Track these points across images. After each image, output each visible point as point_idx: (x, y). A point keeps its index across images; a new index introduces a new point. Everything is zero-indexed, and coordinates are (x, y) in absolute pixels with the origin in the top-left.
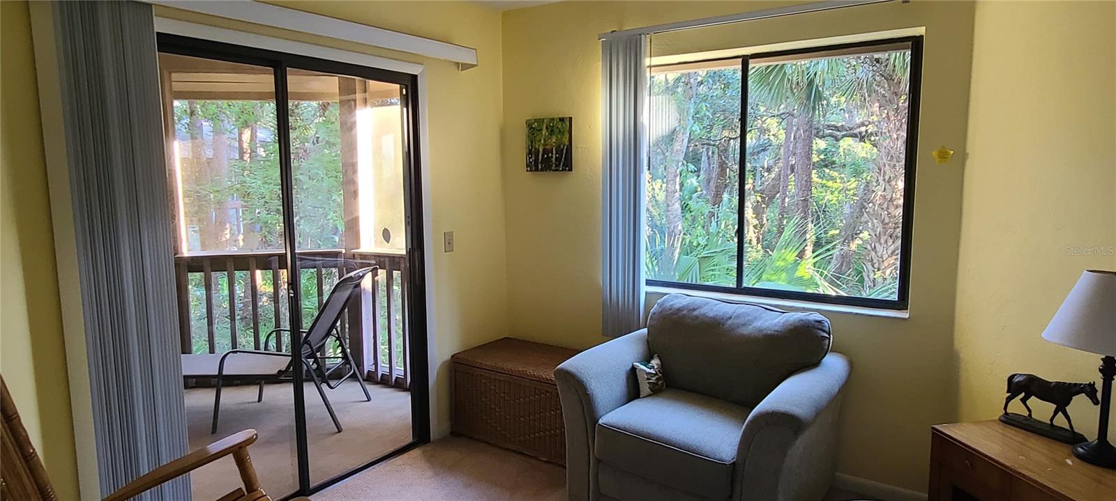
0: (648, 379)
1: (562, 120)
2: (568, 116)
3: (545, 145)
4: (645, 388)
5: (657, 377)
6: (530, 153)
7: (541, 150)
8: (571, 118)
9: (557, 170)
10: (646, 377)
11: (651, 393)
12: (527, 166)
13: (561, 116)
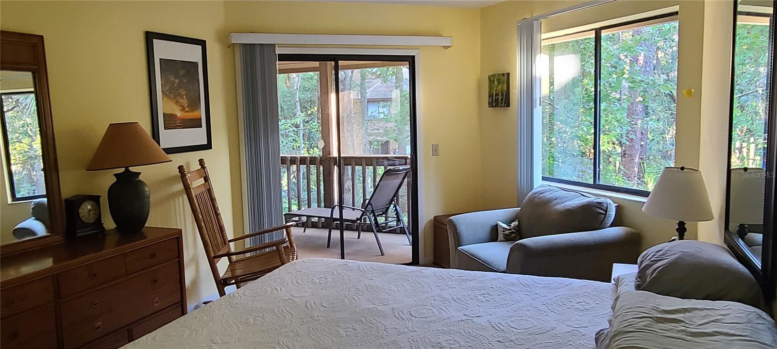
0: (503, 231)
1: (503, 75)
2: (505, 72)
3: (496, 91)
4: (501, 237)
5: (511, 231)
6: (490, 96)
7: (494, 93)
8: (508, 74)
9: (501, 106)
10: (502, 230)
11: (504, 240)
12: (489, 104)
13: (503, 72)
